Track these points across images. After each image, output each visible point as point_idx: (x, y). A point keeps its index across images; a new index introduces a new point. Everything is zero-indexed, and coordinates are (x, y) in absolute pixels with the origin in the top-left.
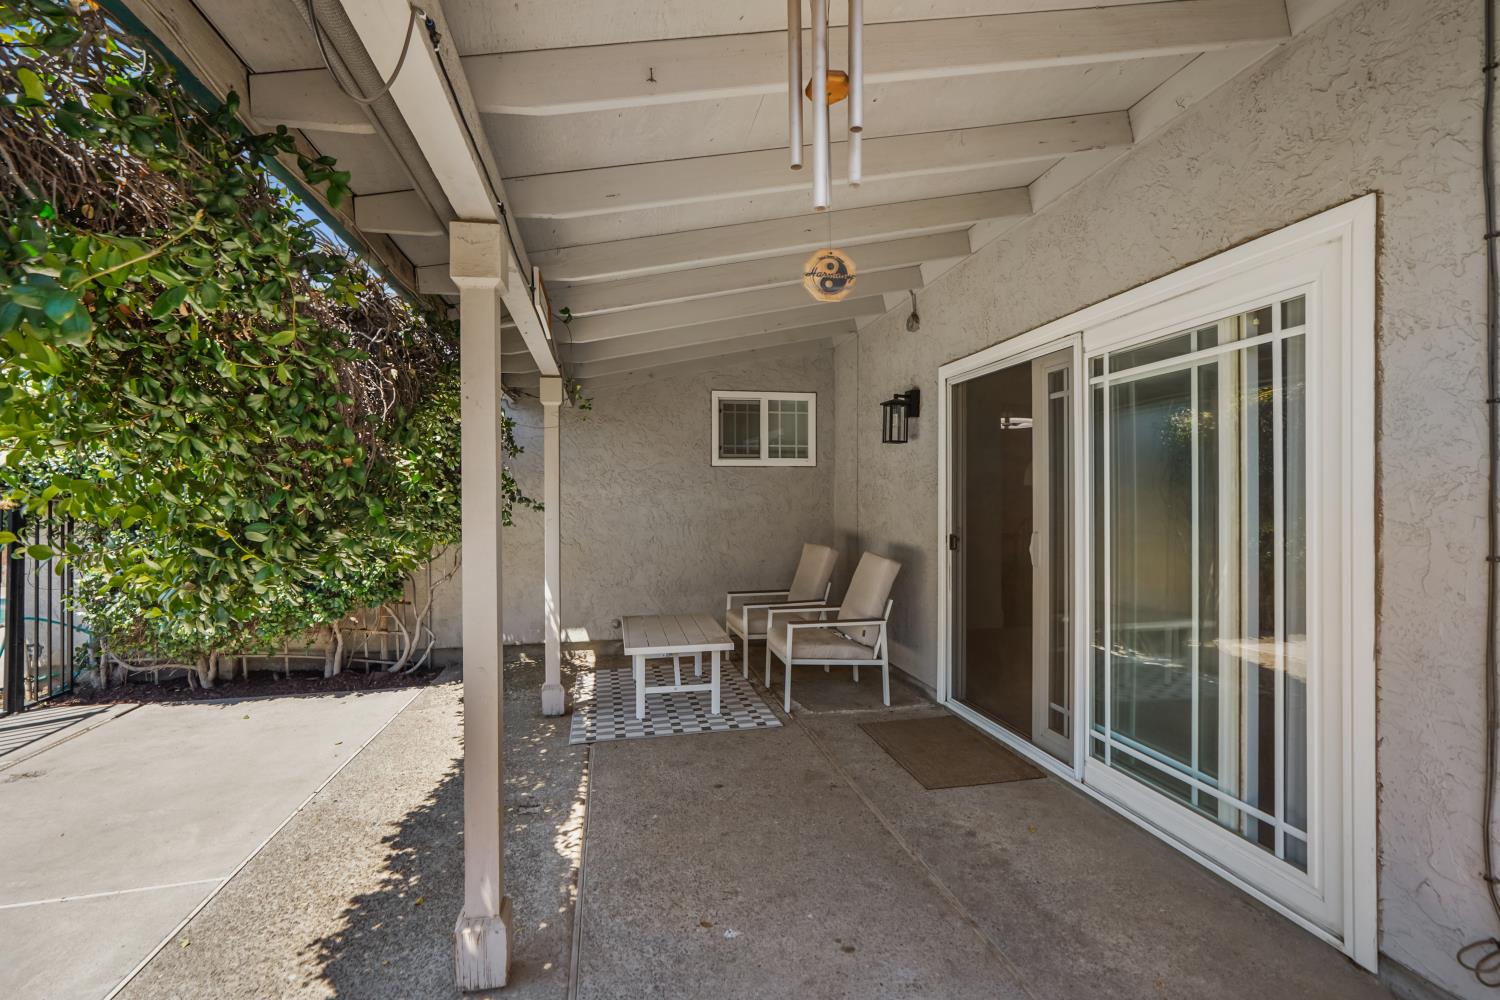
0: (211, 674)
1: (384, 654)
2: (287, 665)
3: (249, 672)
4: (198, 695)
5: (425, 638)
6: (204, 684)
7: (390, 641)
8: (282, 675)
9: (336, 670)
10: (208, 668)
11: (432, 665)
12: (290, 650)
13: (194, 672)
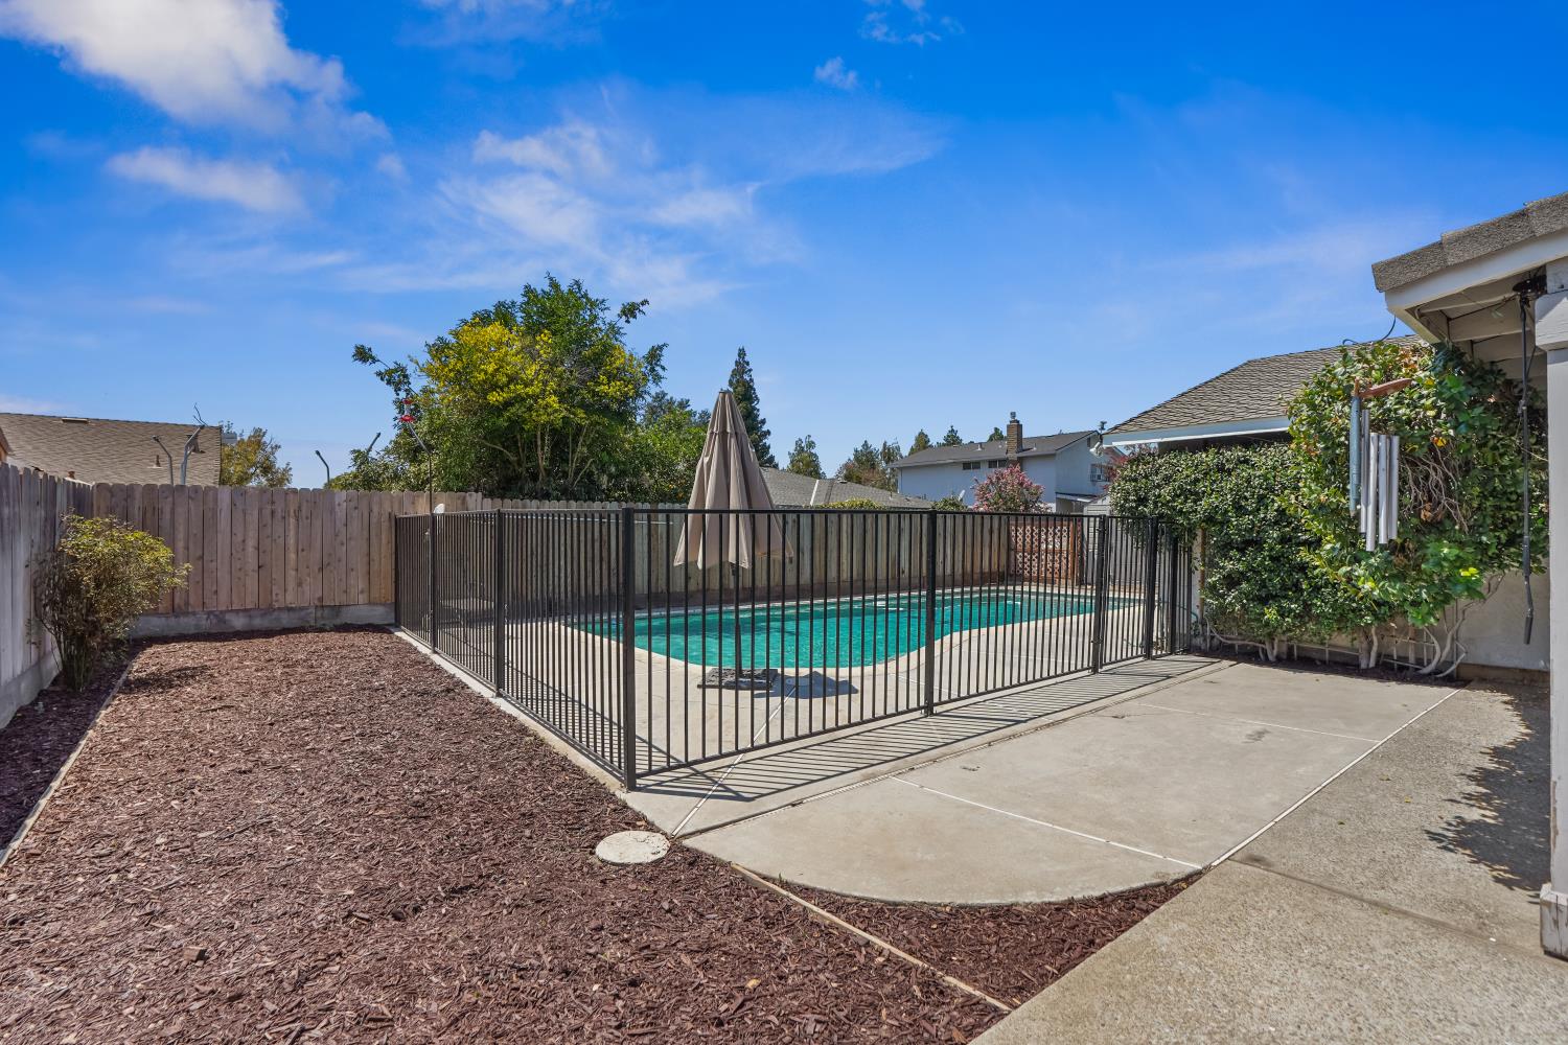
0: (1275, 652)
1: (1412, 659)
2: (1327, 655)
3: (1298, 657)
4: (1266, 662)
5: (1455, 652)
6: (1270, 657)
7: (1418, 649)
8: (1324, 662)
9: (1372, 664)
10: (1273, 648)
11: (1458, 677)
12: (1330, 645)
13: (1263, 649)
